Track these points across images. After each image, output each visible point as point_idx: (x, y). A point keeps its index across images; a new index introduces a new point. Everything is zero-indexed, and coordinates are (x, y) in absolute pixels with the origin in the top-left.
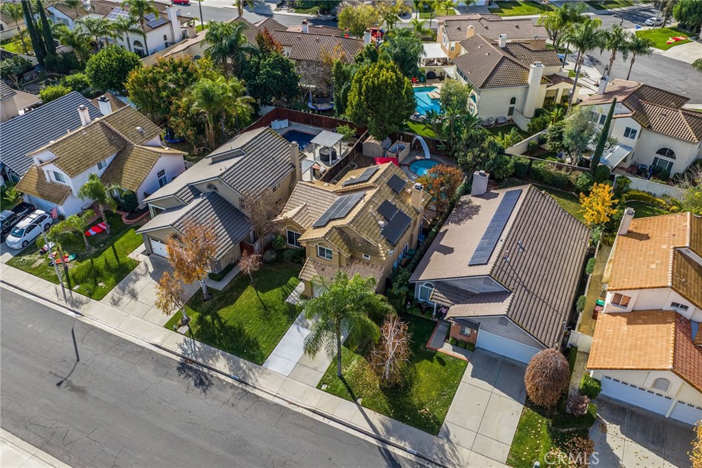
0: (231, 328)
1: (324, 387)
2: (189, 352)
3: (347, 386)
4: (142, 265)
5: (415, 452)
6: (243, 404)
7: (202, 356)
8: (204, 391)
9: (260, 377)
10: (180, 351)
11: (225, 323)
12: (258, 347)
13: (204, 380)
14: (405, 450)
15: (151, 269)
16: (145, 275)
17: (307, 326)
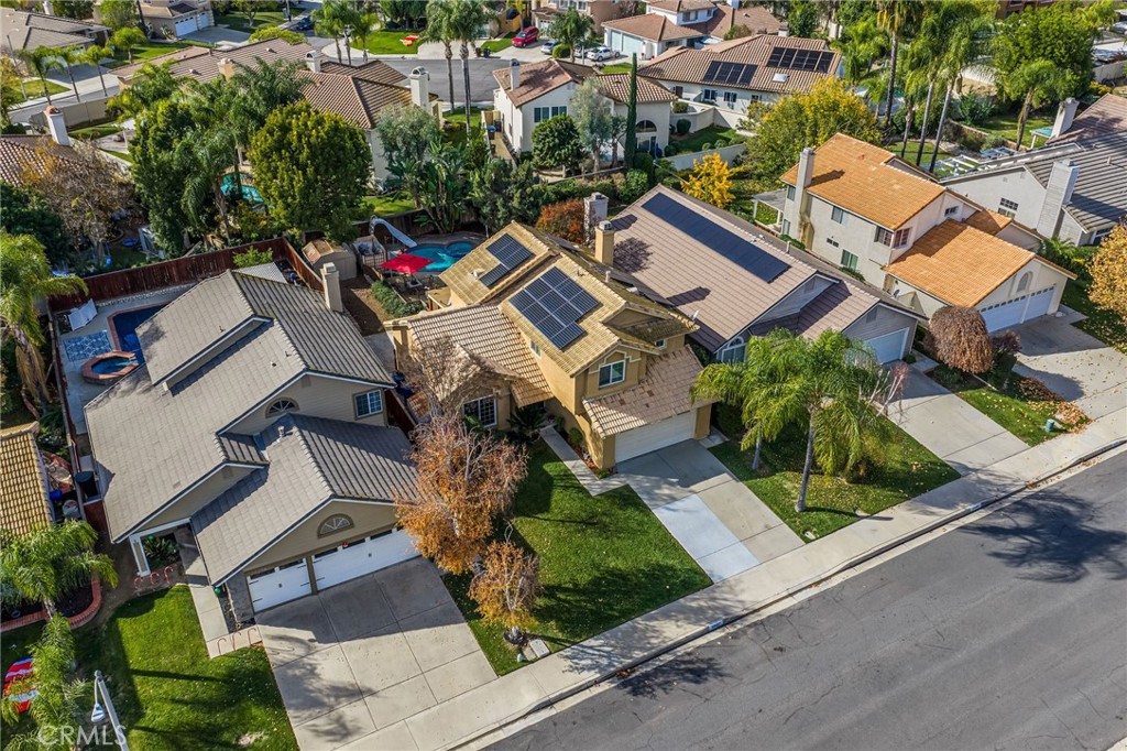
1: (810, 535)
2: (605, 662)
3: (829, 511)
5: (979, 504)
6: (781, 638)
7: (631, 648)
8: (721, 675)
9: (736, 595)
10: (593, 675)
13: (690, 666)
14: (968, 513)
15: (307, 635)
16: (310, 651)
17: (674, 499)
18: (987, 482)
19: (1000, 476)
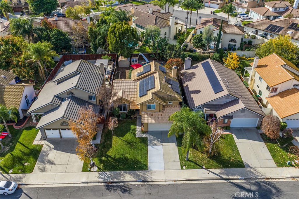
0: (119, 159)
1: (184, 168)
2: (106, 178)
3: (195, 163)
4: (44, 146)
5: (243, 178)
6: (153, 191)
7: (115, 178)
8: (130, 194)
9: (151, 175)
10: (101, 180)
11: (114, 157)
12: (140, 162)
13: (125, 188)
14: (238, 179)
15: (52, 146)
16: (51, 150)
17: (156, 145)
18: (252, 173)
19: (258, 172)
